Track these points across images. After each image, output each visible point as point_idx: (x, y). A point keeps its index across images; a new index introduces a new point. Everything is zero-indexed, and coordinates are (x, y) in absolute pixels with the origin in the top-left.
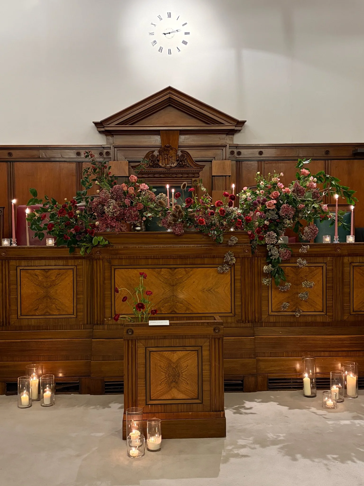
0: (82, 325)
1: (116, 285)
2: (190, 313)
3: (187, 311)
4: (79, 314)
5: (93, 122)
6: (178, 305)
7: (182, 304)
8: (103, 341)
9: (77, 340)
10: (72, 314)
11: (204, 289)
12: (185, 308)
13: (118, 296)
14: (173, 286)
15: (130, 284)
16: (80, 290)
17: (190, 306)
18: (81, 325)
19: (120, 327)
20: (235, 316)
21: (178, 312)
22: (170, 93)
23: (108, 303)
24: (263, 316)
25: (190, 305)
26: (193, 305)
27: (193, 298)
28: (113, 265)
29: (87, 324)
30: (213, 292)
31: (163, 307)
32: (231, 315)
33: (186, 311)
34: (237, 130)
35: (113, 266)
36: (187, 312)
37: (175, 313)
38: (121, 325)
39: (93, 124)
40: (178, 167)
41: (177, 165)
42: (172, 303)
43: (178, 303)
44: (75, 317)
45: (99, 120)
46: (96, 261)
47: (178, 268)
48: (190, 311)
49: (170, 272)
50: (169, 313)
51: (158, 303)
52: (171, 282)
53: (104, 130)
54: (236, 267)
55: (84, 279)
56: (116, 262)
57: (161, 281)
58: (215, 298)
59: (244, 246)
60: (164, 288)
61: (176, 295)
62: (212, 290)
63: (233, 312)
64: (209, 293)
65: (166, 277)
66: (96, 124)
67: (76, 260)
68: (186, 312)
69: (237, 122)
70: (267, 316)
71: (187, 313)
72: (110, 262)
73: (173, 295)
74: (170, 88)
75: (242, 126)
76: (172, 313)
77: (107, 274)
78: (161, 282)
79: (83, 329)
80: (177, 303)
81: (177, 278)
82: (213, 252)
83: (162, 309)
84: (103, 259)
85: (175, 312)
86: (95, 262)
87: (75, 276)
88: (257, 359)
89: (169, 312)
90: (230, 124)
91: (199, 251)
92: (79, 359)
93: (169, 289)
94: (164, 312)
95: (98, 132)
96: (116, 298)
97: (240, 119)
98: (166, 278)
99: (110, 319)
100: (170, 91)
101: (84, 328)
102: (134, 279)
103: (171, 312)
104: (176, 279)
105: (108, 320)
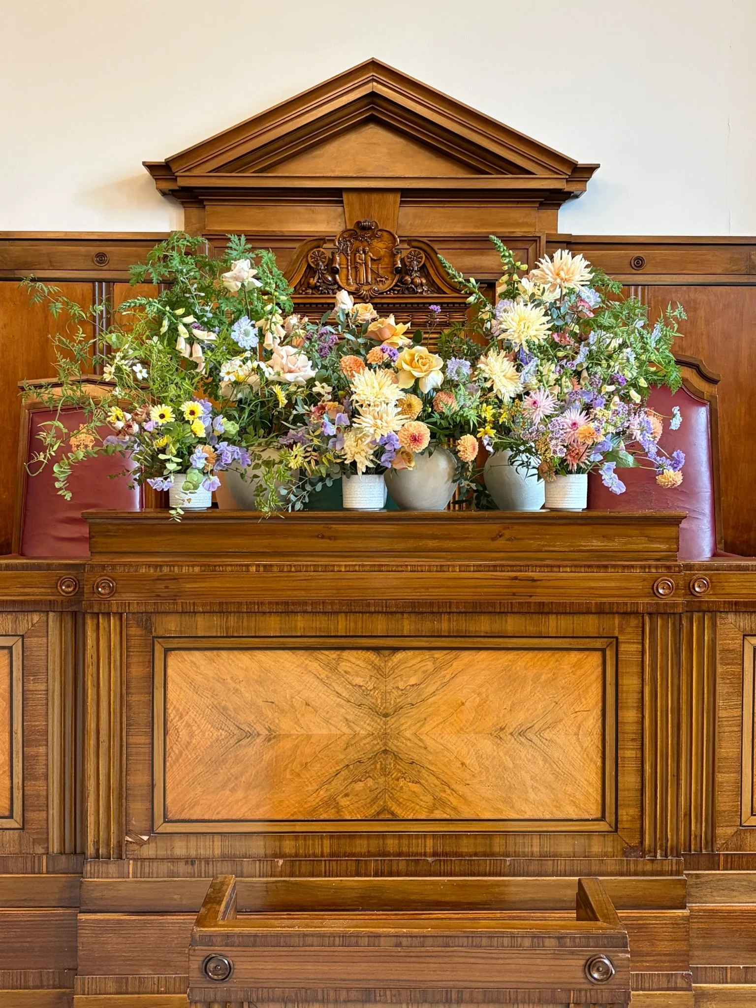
0: (45, 857)
1: (170, 711)
2: (448, 817)
3: (436, 812)
4: (31, 815)
5: (144, 164)
6: (402, 787)
7: (418, 785)
8: (119, 922)
9: (22, 911)
10: (7, 814)
11: (502, 729)
12: (428, 799)
13: (177, 751)
14: (386, 715)
15: (224, 708)
16: (35, 726)
17: (449, 791)
18: (40, 857)
19: (182, 868)
20: (616, 831)
21: (401, 813)
22: (373, 80)
23: (139, 779)
24: (719, 831)
25: (447, 788)
26: (460, 788)
27: (458, 764)
28: (161, 637)
29: (62, 853)
30: (535, 739)
31: (346, 795)
32: (603, 826)
33: (432, 812)
34: (570, 193)
35: (160, 640)
36: (438, 815)
37: (390, 817)
38: (187, 863)
39: (145, 171)
40: (398, 291)
41: (396, 285)
42: (381, 780)
43: (402, 783)
44: (17, 826)
45: (160, 158)
46: (95, 621)
47: (405, 649)
48: (448, 810)
49: (376, 662)
50: (369, 818)
51: (329, 782)
52: (379, 701)
53: (178, 188)
54: (623, 647)
55: (50, 687)
56: (171, 625)
57: (339, 695)
58: (541, 763)
59: (653, 570)
60: (352, 724)
61: (395, 749)
62: (529, 735)
63: (610, 816)
64: (521, 743)
65: (358, 681)
66: (152, 168)
67: (20, 616)
68: (432, 816)
69: (574, 166)
70: (735, 829)
71: (438, 817)
72: (148, 628)
73: (385, 752)
74: (374, 65)
75: (587, 181)
76: (381, 817)
77: (137, 671)
78: (339, 700)
79: (47, 873)
80: (398, 780)
81: (401, 685)
82: (538, 590)
83: (344, 802)
84: (121, 614)
85: (393, 814)
86: (90, 624)
87: (17, 673)
88: (696, 989)
89: (370, 812)
90: (551, 173)
91: (486, 587)
92: (31, 984)
93: (370, 728)
94: (350, 813)
95: (159, 195)
96: (169, 759)
97: (582, 160)
98: (360, 686)
99: (145, 838)
100: (374, 74)
101: (51, 870)
102: (237, 690)
103: (378, 814)
104: (398, 688)
105: (141, 843)
